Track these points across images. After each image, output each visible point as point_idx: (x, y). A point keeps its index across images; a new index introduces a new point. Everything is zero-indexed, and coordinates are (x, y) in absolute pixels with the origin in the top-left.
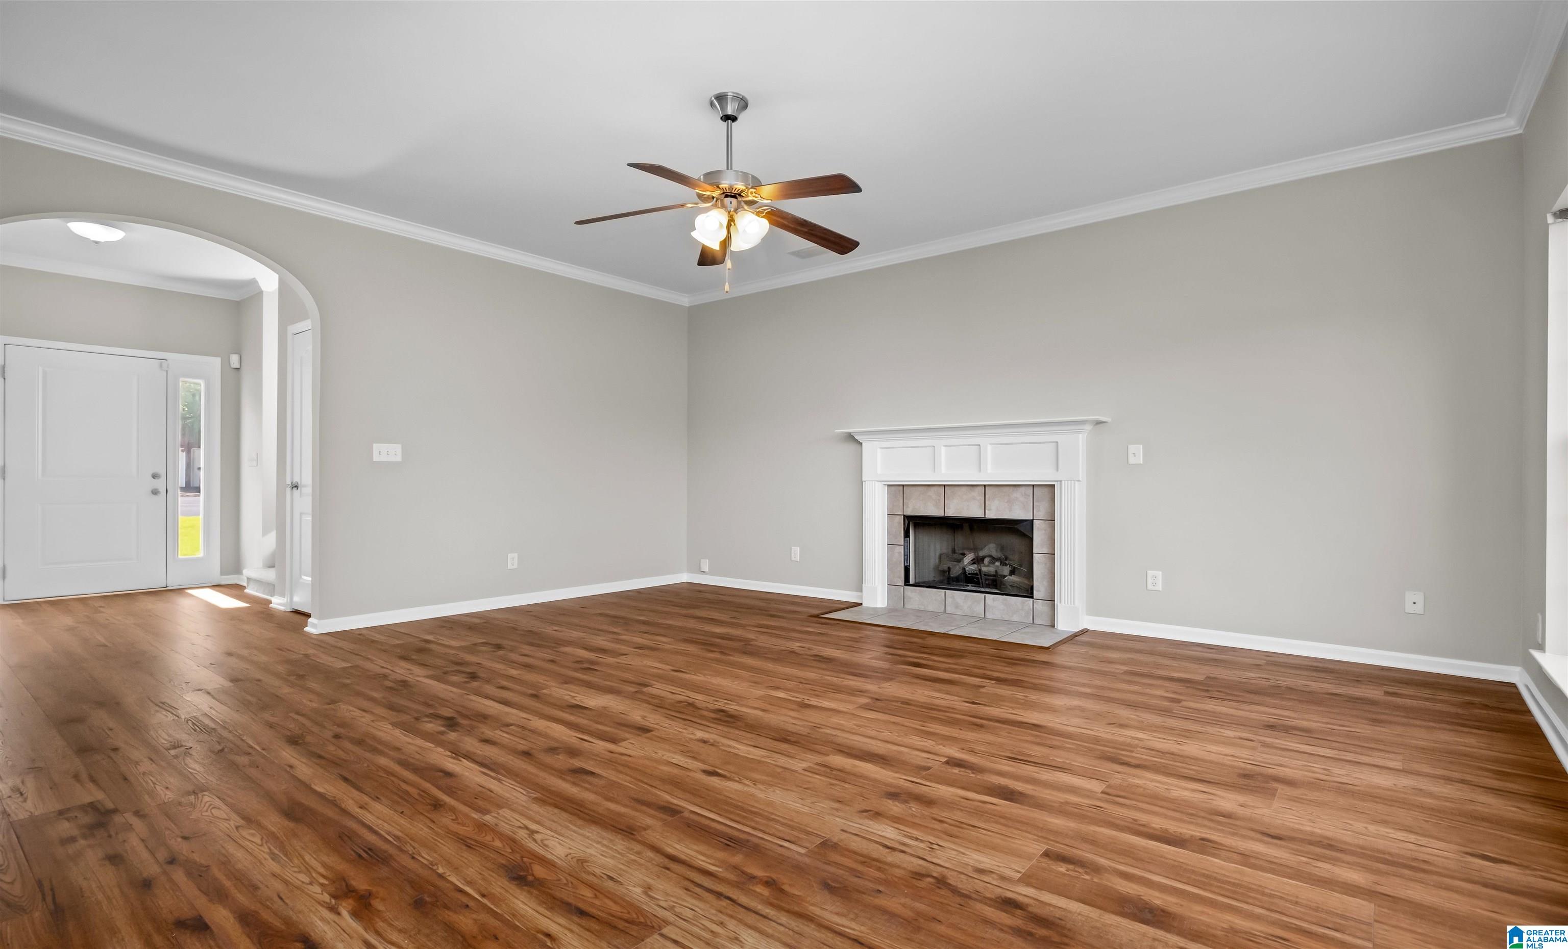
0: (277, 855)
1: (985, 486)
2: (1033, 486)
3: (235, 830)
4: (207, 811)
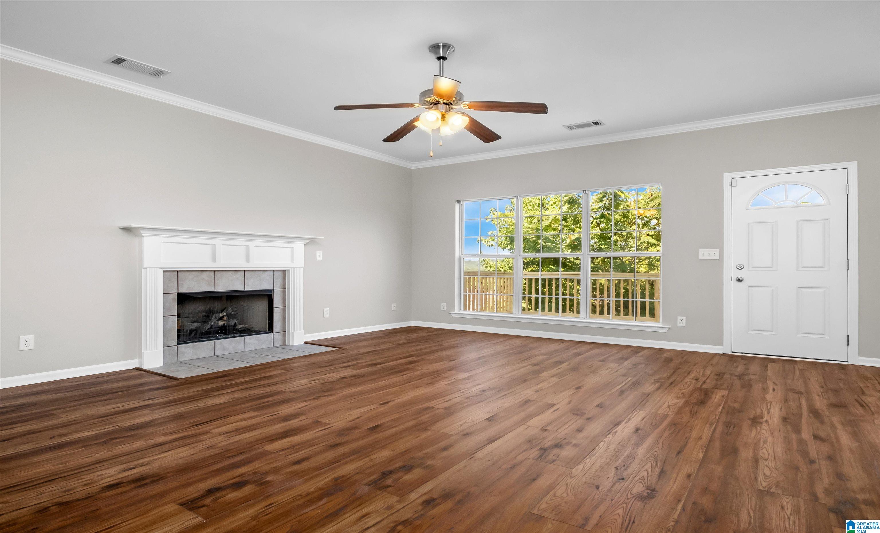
0: (763, 441)
1: (245, 271)
2: (274, 270)
3: (768, 460)
4: (773, 476)
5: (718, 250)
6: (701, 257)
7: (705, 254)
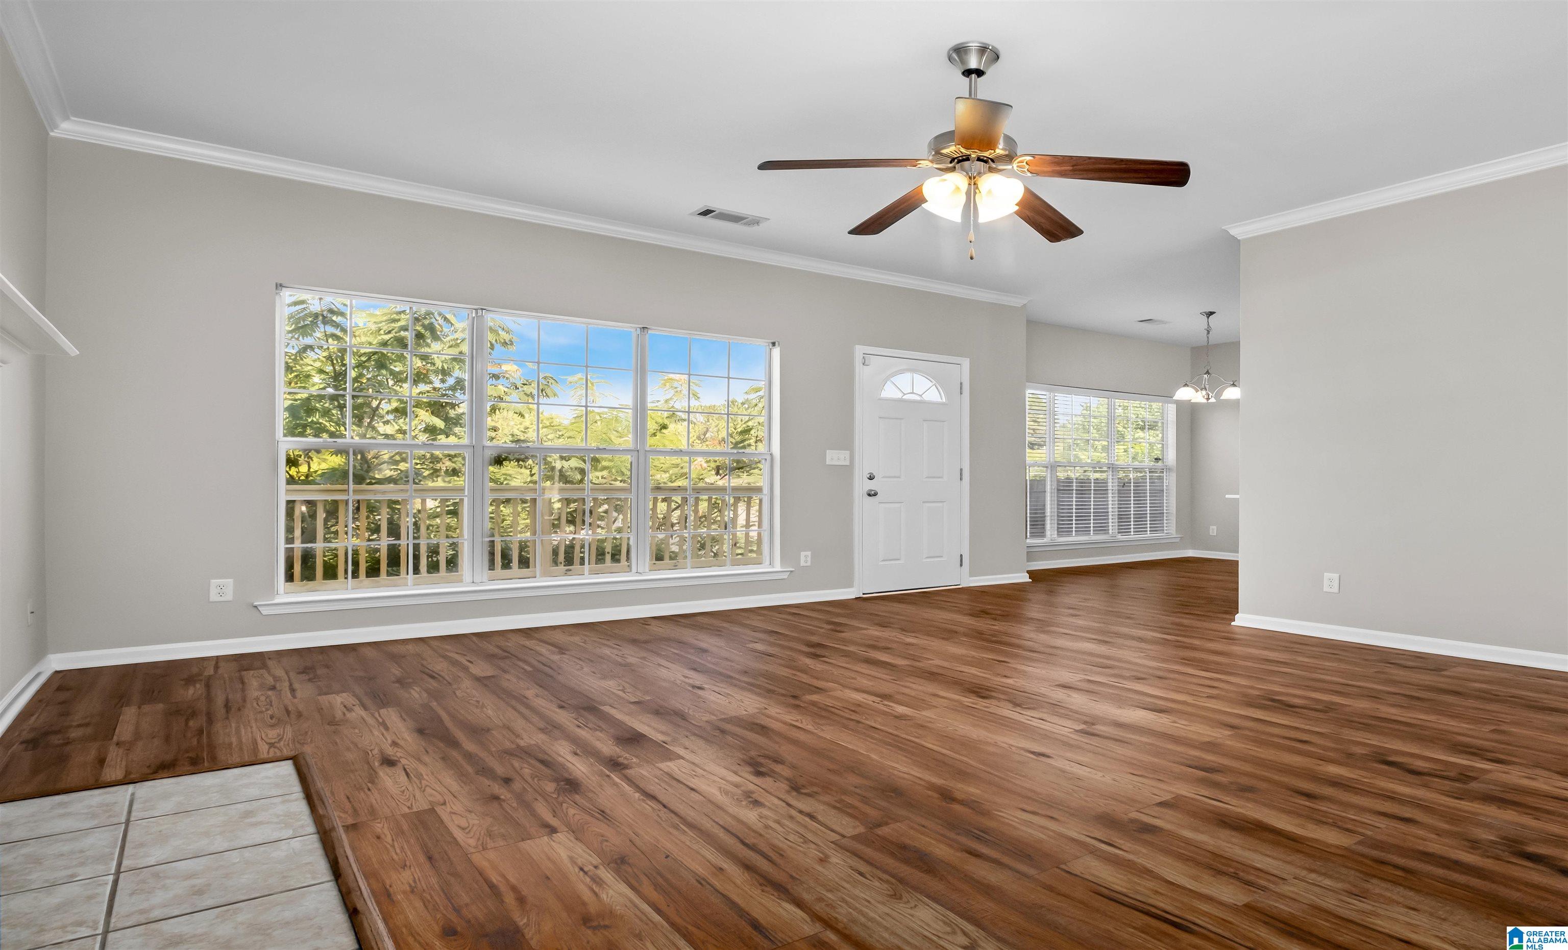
5: (848, 452)
6: (828, 462)
7: (835, 457)
